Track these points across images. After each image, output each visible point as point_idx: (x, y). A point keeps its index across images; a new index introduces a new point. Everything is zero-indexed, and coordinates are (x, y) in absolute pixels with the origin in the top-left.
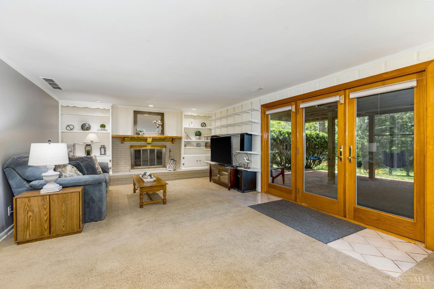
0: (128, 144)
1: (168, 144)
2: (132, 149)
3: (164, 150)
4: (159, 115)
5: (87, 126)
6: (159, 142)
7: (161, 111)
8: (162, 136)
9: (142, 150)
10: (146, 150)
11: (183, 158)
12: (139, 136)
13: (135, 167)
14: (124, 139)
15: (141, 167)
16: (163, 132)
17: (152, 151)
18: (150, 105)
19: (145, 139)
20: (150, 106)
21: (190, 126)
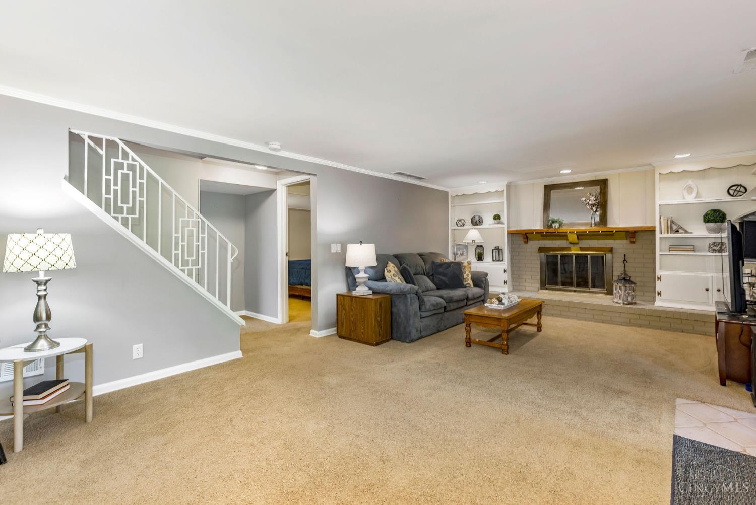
0: (535, 244)
1: (619, 245)
2: (543, 254)
3: (608, 256)
4: (596, 185)
5: (477, 218)
6: (596, 241)
7: (600, 176)
8: (600, 229)
9: (561, 256)
10: (570, 256)
11: (659, 279)
12: (551, 230)
13: (547, 286)
14: (527, 236)
15: (558, 287)
16: (604, 220)
17: (581, 259)
18: (562, 170)
19: (563, 236)
20: (563, 172)
21: (684, 199)
